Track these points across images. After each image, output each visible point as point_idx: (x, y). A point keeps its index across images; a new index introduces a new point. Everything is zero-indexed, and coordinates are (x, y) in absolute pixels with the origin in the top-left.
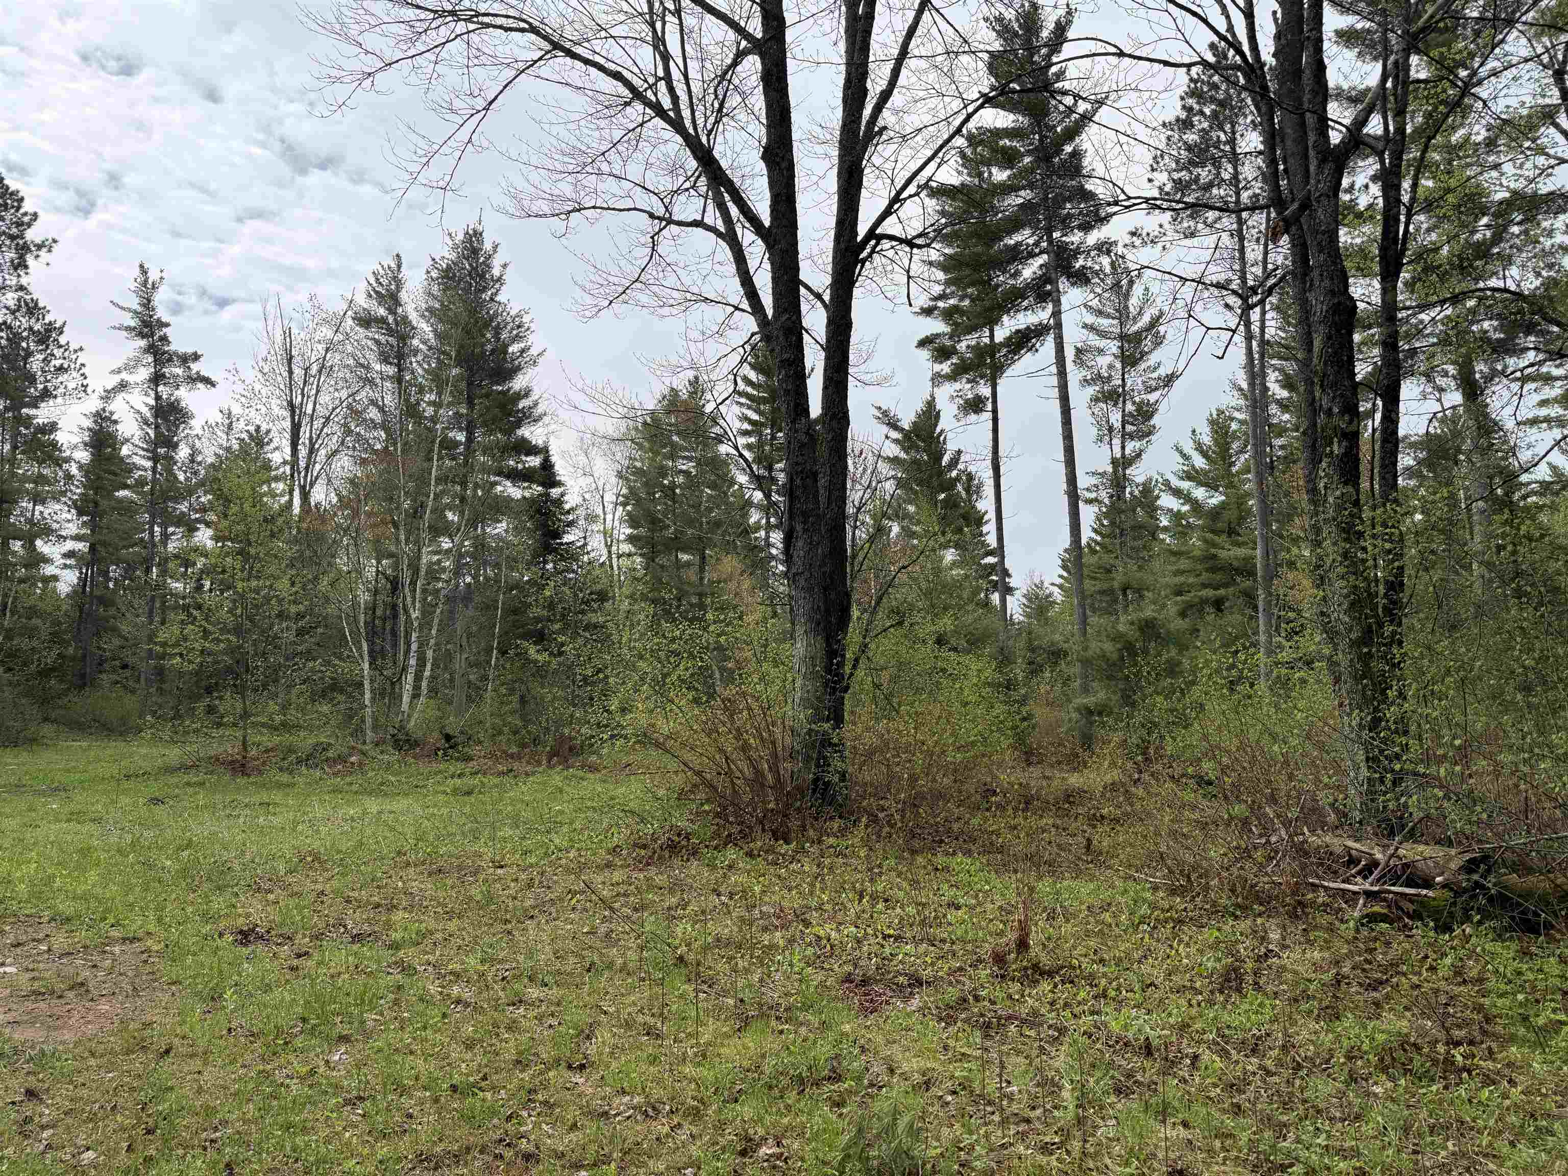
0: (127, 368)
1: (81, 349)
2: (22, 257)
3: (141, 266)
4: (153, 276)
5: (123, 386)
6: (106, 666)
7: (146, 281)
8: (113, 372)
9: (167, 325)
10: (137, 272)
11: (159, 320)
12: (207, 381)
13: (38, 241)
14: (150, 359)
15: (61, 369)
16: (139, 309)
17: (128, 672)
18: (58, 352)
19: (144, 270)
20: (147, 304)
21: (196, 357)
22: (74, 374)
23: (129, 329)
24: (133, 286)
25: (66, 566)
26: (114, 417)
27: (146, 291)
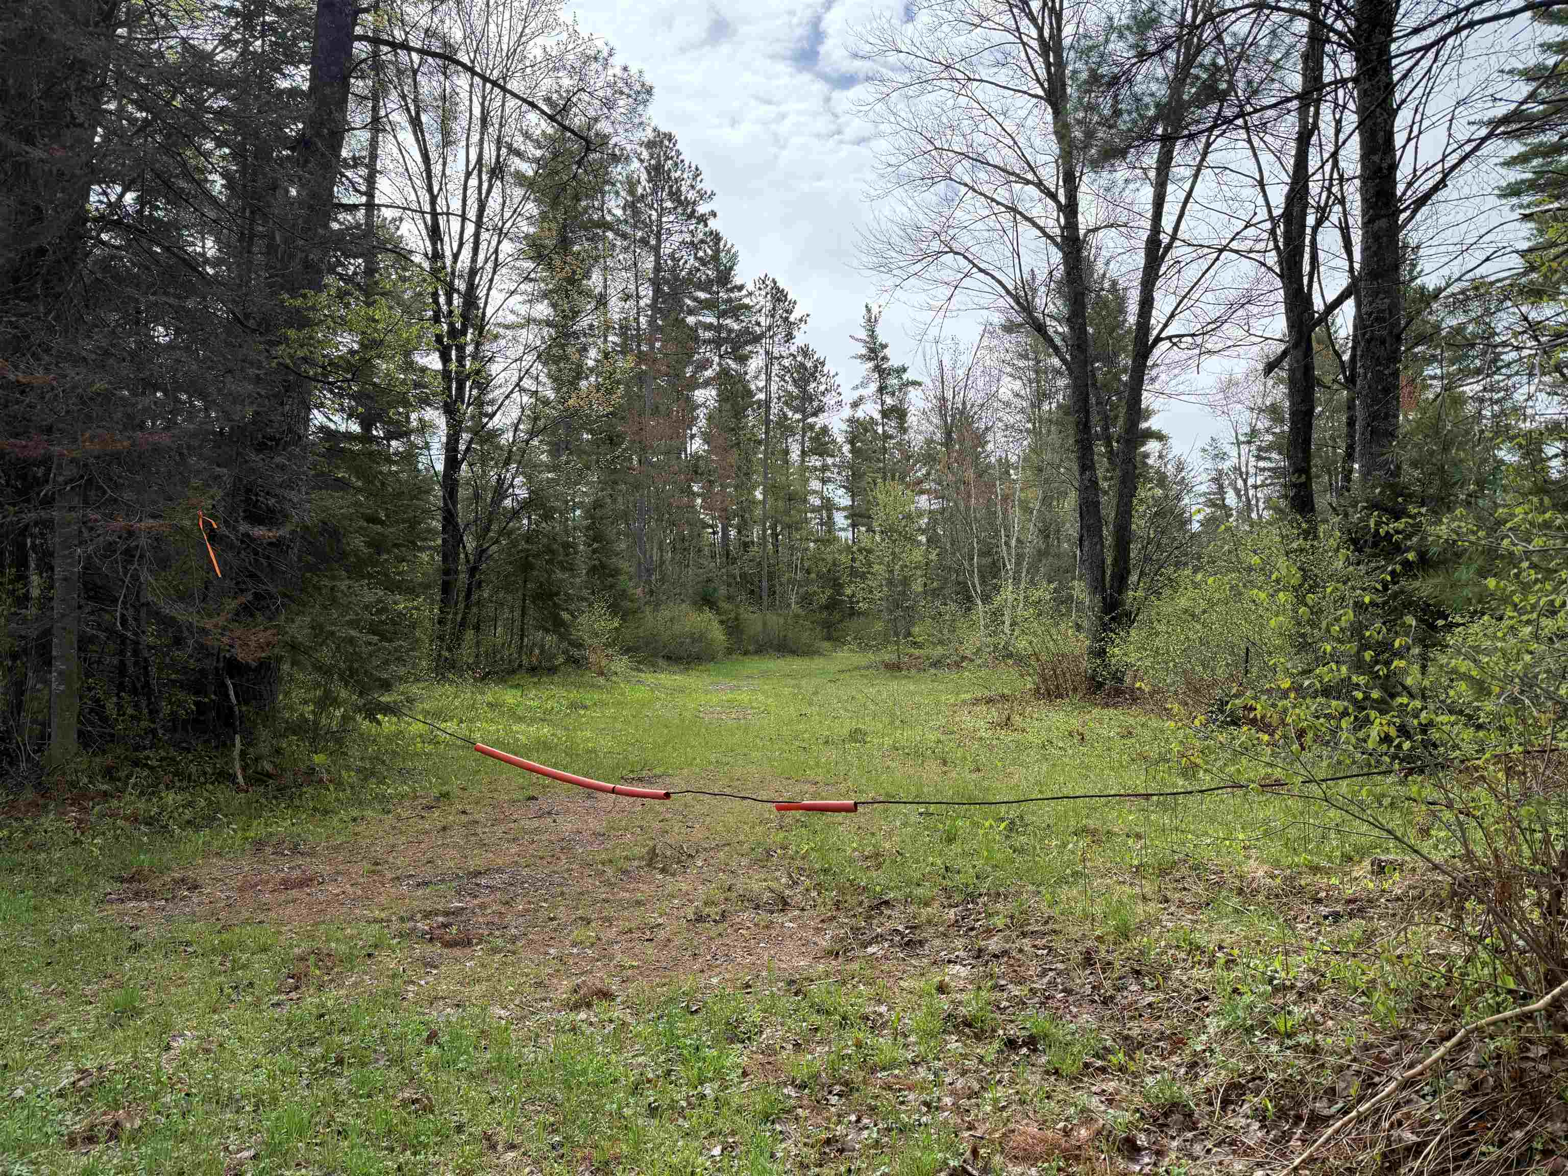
0: (863, 385)
1: (836, 375)
2: (790, 332)
3: (867, 306)
4: (875, 310)
5: (861, 399)
7: (870, 317)
8: (855, 389)
9: (886, 346)
10: (864, 311)
11: (880, 344)
12: (915, 384)
13: (798, 319)
14: (877, 375)
15: (826, 391)
16: (867, 339)
18: (823, 380)
19: (869, 310)
20: (872, 334)
21: (906, 367)
22: (833, 394)
23: (862, 357)
24: (862, 322)
27: (871, 323)
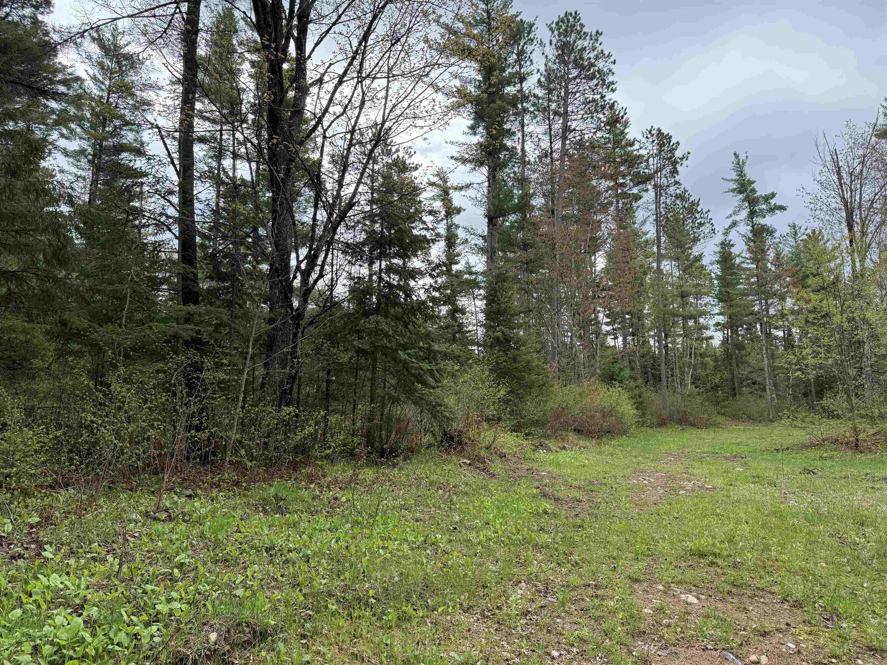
0: (735, 213)
1: (709, 211)
2: (675, 168)
3: (735, 154)
4: (742, 157)
5: (734, 224)
6: (744, 383)
7: (739, 161)
8: (728, 217)
9: (754, 182)
10: (733, 158)
11: (749, 181)
12: (782, 208)
13: (681, 156)
14: (747, 204)
15: (701, 224)
16: (737, 178)
17: (757, 387)
18: (698, 216)
19: (736, 155)
20: (741, 174)
21: (773, 195)
22: (708, 225)
23: (733, 190)
24: (732, 166)
25: (717, 330)
26: (732, 243)
27: (739, 167)
